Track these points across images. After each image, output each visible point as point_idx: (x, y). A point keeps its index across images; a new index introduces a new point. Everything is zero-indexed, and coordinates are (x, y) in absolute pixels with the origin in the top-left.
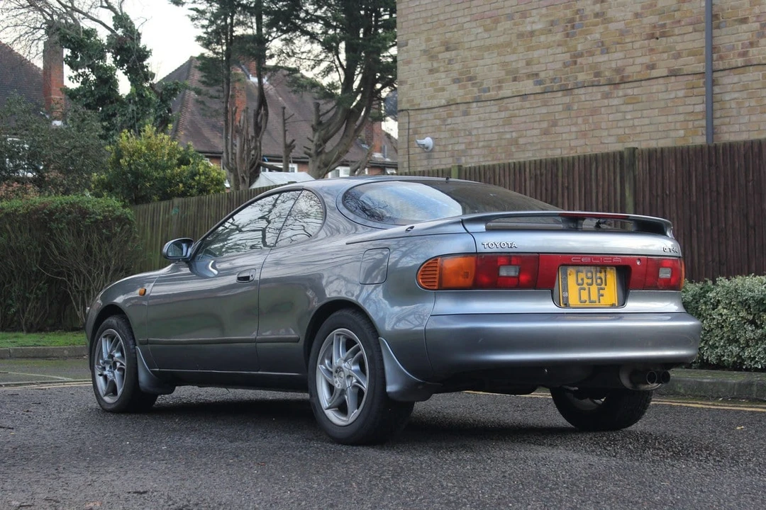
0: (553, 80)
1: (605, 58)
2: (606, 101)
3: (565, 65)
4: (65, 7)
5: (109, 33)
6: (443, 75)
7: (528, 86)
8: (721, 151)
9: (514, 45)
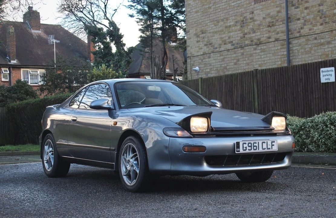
0: (237, 44)
1: (254, 35)
2: (255, 51)
3: (241, 38)
4: (91, 20)
5: (108, 29)
6: (201, 43)
7: (229, 46)
8: (284, 70)
9: (224, 31)
